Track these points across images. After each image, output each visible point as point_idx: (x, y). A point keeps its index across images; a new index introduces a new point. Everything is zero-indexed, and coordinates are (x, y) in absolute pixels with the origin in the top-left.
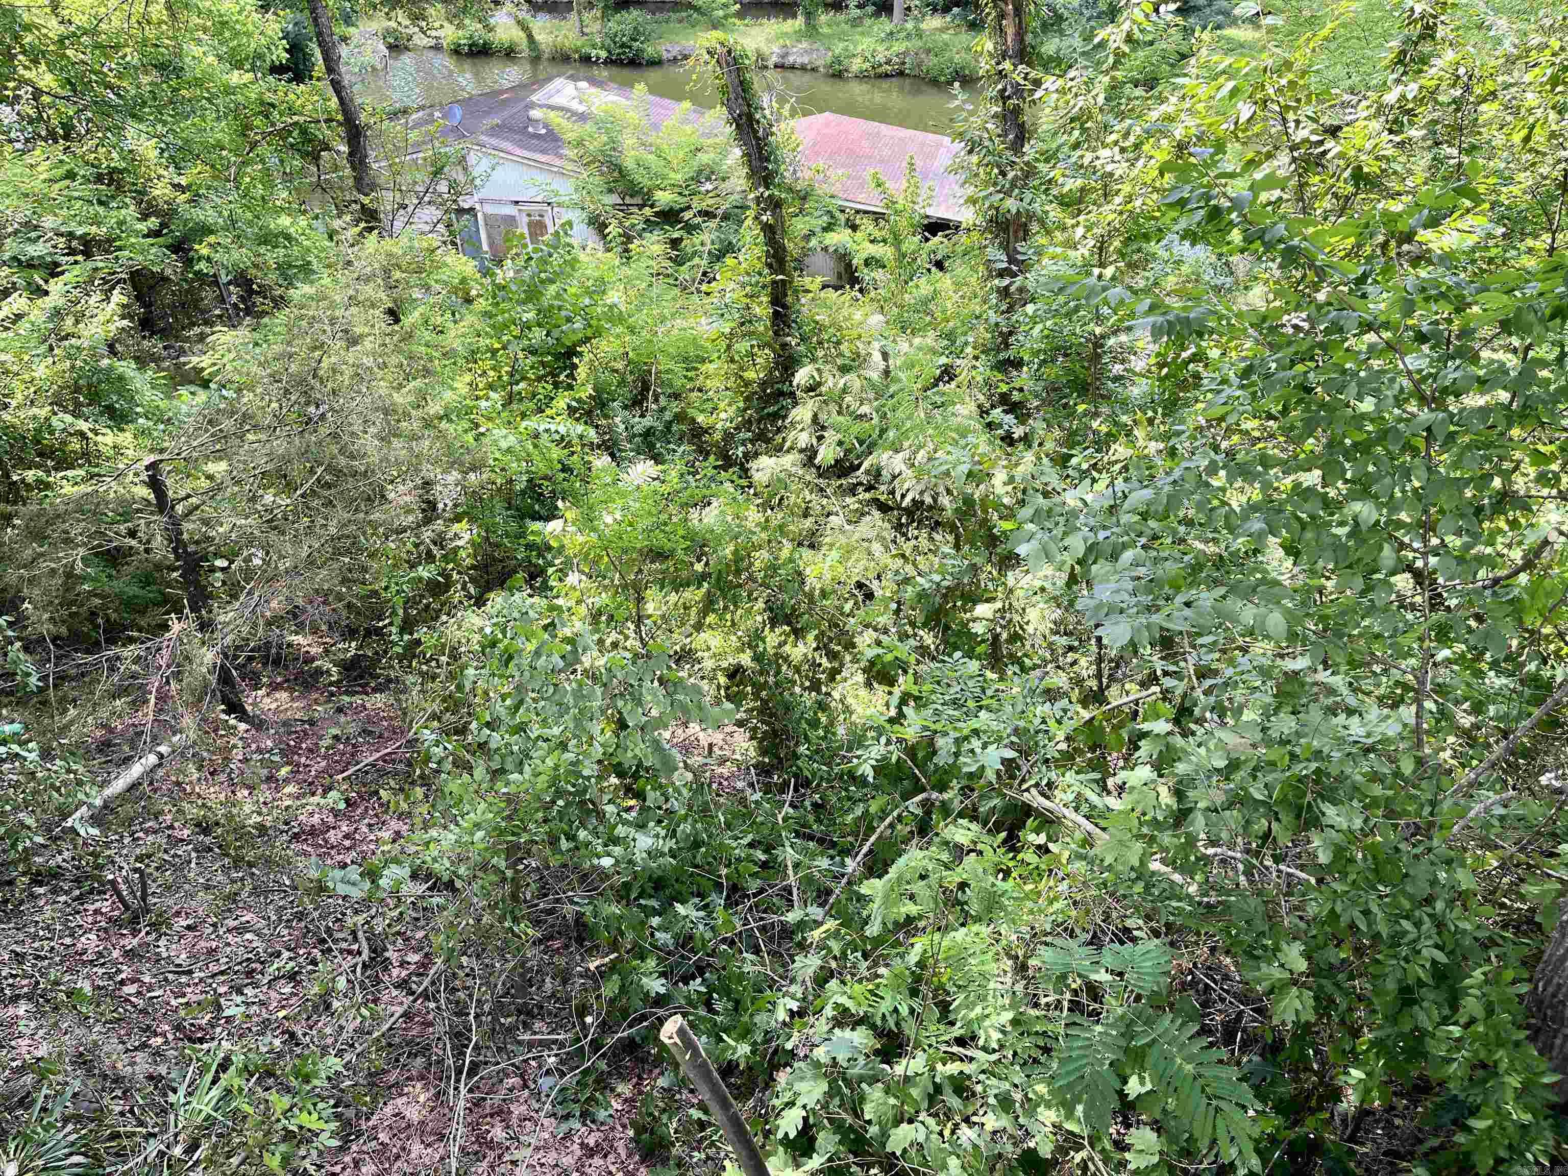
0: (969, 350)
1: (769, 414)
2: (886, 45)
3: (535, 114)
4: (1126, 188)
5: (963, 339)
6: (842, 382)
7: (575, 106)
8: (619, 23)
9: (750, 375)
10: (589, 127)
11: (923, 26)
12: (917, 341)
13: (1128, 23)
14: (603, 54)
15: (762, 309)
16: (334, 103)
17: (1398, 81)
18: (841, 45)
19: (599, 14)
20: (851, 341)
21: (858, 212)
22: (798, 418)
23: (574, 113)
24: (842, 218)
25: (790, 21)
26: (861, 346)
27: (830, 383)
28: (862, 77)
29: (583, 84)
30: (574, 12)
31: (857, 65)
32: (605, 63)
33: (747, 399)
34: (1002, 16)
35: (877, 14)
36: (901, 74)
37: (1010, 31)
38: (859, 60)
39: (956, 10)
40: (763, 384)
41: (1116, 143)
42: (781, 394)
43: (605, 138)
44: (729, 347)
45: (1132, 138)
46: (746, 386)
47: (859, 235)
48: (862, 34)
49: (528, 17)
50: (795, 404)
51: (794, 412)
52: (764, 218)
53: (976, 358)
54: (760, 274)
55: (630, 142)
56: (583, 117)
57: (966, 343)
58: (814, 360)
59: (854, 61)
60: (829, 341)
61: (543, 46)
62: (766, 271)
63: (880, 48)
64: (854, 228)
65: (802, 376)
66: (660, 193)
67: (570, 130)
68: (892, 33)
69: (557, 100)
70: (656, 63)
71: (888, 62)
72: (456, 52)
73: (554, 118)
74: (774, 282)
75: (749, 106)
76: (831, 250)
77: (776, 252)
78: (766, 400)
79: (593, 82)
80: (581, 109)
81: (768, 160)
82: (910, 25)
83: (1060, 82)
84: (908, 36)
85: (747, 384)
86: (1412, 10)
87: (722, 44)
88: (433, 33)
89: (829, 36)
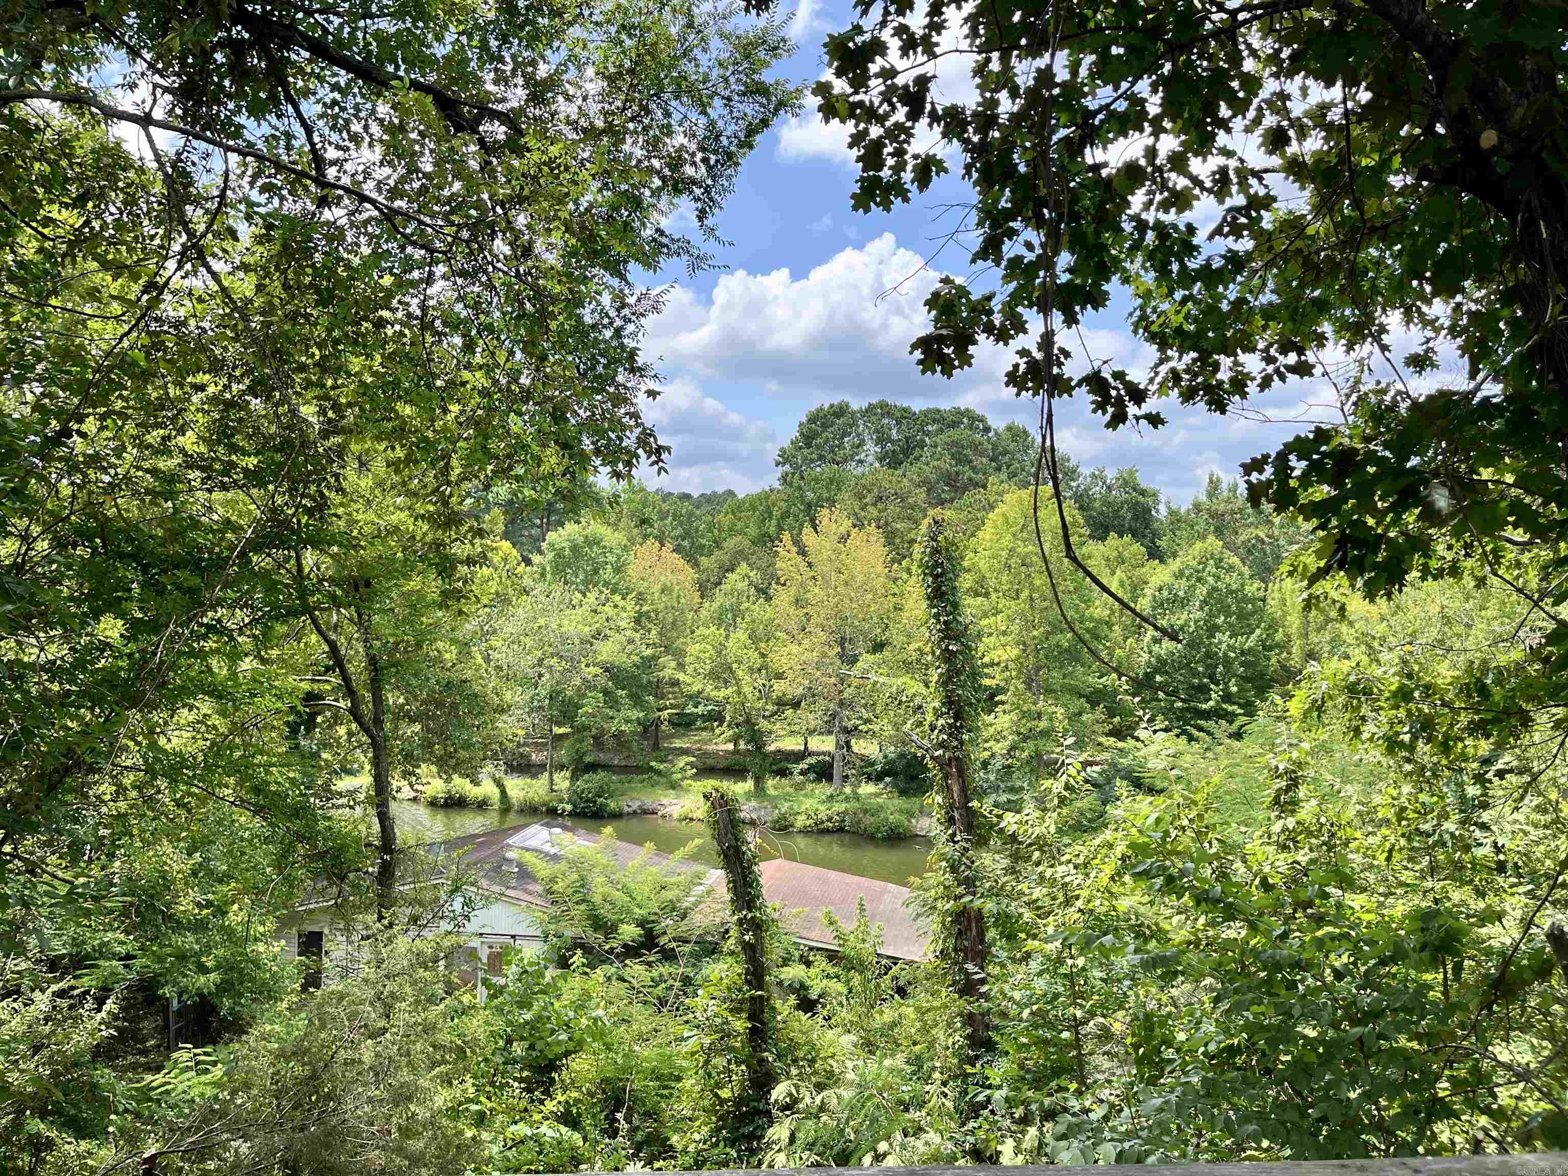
0: (936, 1075)
1: (743, 1135)
2: (826, 806)
3: (510, 855)
4: (1085, 893)
5: (930, 1064)
6: (818, 1100)
7: (547, 847)
8: (587, 782)
9: (725, 1093)
10: (563, 866)
11: (860, 791)
12: (887, 1062)
13: (1065, 776)
14: (569, 807)
15: (740, 1025)
16: (376, 828)
17: (1279, 817)
18: (787, 805)
19: (568, 774)
20: (825, 1059)
21: (811, 949)
22: (775, 1137)
23: (547, 855)
24: (797, 954)
25: (740, 784)
26: (835, 1064)
27: (808, 1100)
28: (805, 831)
29: (557, 830)
30: (546, 774)
31: (801, 821)
32: (570, 814)
33: (720, 1118)
34: (946, 777)
35: (818, 780)
36: (841, 830)
37: (956, 788)
38: (804, 817)
39: (887, 779)
40: (739, 1102)
41: (1070, 861)
42: (758, 1112)
43: (575, 876)
44: (707, 1062)
45: (1082, 858)
46: (721, 1105)
47: (813, 971)
48: (806, 796)
49: (502, 775)
50: (771, 1123)
51: (771, 1131)
52: (747, 938)
53: (944, 1084)
54: (740, 990)
55: (600, 880)
56: (555, 858)
57: (934, 1069)
58: (788, 1077)
59: (799, 818)
60: (803, 1059)
61: (514, 801)
62: (745, 988)
63: (822, 808)
64: (808, 964)
65: (779, 1092)
66: (625, 926)
67: (543, 869)
68: (832, 796)
69: (534, 843)
70: (616, 816)
71: (830, 819)
72: (433, 804)
73: (528, 857)
74: (753, 998)
75: (737, 840)
76: (786, 984)
77: (756, 969)
78: (742, 1119)
79: (565, 828)
80: (553, 851)
81: (751, 886)
82: (848, 790)
83: (1018, 817)
84: (847, 799)
85: (722, 1101)
86: (1277, 768)
87: (717, 790)
88: (420, 787)
89: (776, 797)
